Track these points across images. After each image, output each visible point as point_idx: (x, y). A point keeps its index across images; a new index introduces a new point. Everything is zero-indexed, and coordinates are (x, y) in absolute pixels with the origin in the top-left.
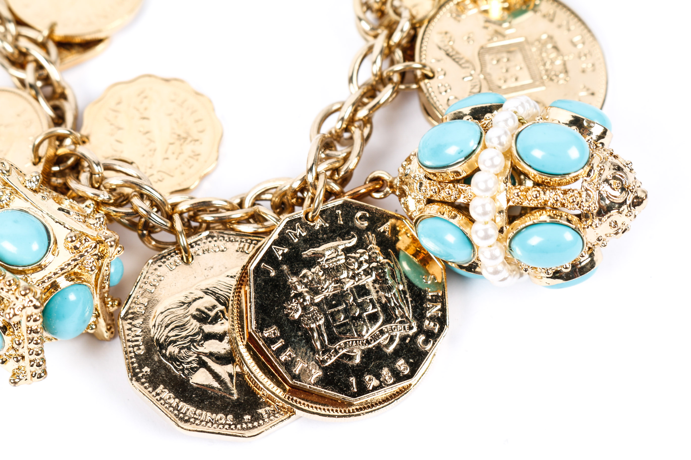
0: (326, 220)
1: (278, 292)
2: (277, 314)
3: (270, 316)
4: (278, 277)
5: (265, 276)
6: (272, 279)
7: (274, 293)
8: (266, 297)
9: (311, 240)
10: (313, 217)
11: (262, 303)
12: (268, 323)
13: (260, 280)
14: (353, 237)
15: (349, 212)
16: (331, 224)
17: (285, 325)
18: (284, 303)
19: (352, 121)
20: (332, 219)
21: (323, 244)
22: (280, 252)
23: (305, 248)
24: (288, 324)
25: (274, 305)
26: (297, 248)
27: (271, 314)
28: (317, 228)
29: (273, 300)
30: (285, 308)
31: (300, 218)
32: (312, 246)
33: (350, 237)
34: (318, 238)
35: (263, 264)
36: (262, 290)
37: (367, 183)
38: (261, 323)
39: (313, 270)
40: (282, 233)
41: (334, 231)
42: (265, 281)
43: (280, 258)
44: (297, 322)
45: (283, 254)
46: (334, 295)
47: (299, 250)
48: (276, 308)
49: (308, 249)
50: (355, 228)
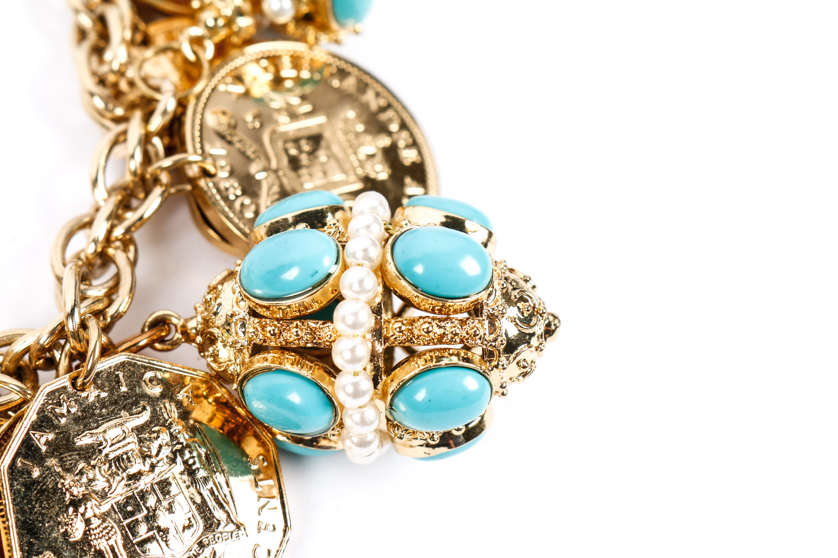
0: (101, 388)
1: (46, 501)
2: (49, 534)
3: (39, 537)
4: (44, 478)
5: (25, 478)
6: (35, 482)
7: (41, 503)
8: (29, 508)
9: (85, 418)
10: (84, 384)
11: (26, 519)
12: (38, 549)
13: (17, 485)
14: (144, 409)
15: (133, 373)
16: (111, 391)
17: (62, 548)
18: (57, 515)
19: (108, 240)
20: (110, 385)
21: (103, 423)
22: (43, 440)
23: (77, 431)
24: (67, 546)
25: (44, 520)
26: (66, 432)
27: (41, 534)
28: (91, 399)
29: (40, 513)
30: (59, 523)
31: (65, 388)
32: (87, 427)
33: (140, 409)
34: (94, 415)
35: (19, 459)
36: (23, 498)
37: (146, 329)
38: (27, 550)
39: (93, 463)
40: (41, 411)
41: (116, 403)
42: (24, 485)
43: (44, 449)
44: (80, 542)
45: (47, 443)
46: (128, 498)
47: (70, 434)
48: (47, 525)
49: (83, 432)
50: (144, 396)
